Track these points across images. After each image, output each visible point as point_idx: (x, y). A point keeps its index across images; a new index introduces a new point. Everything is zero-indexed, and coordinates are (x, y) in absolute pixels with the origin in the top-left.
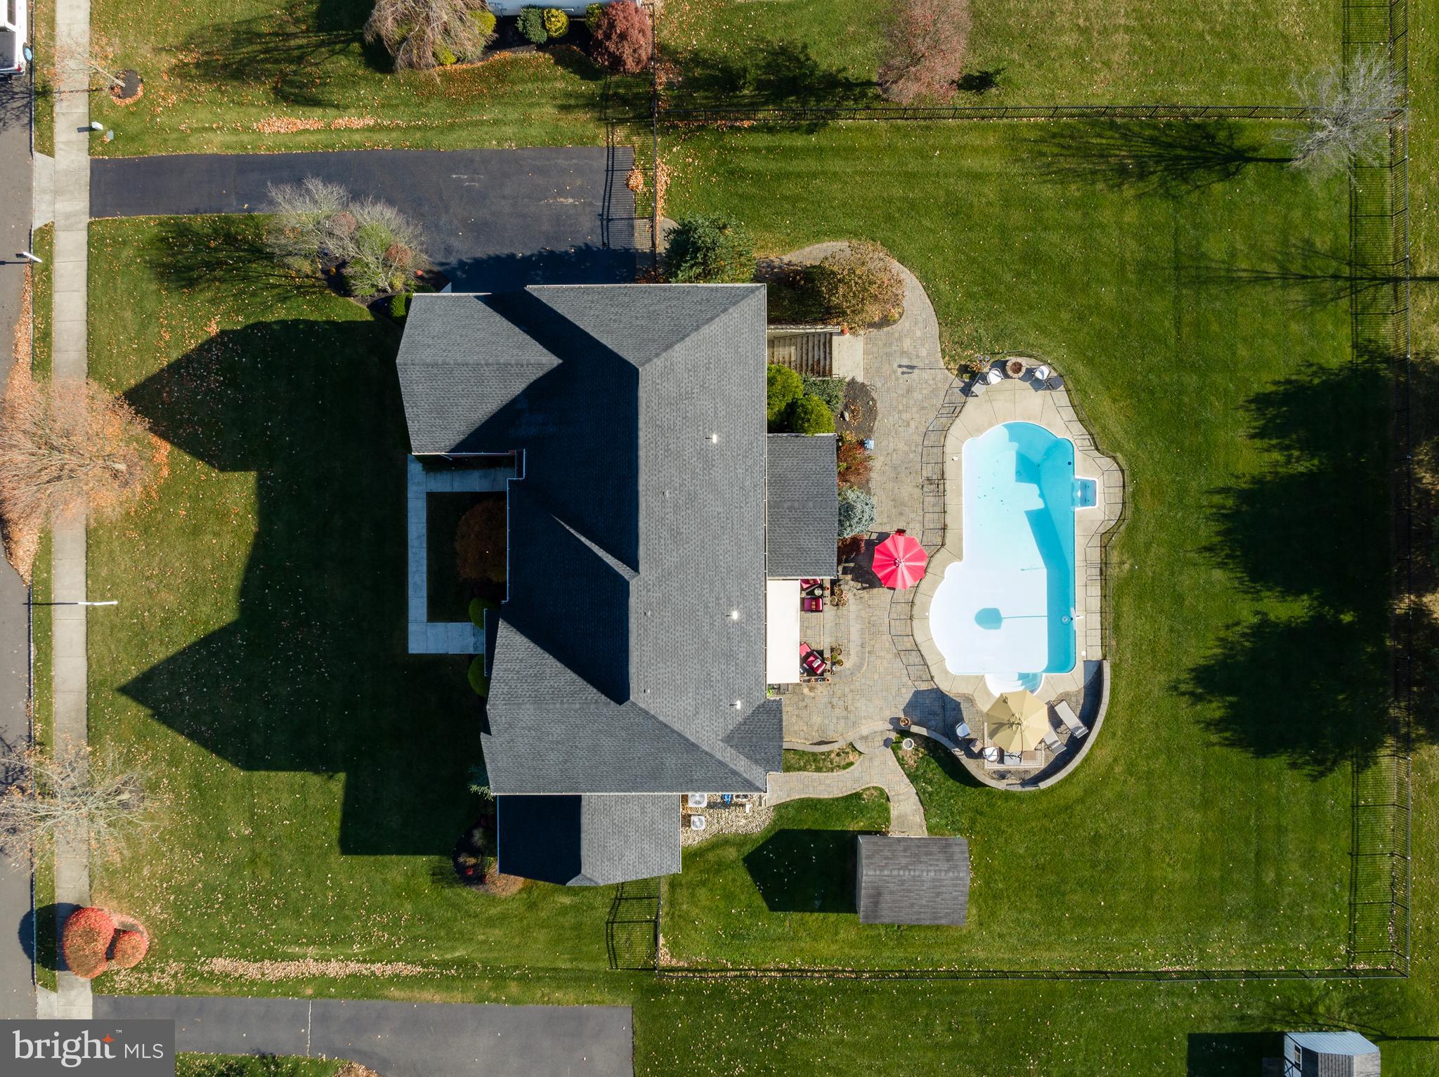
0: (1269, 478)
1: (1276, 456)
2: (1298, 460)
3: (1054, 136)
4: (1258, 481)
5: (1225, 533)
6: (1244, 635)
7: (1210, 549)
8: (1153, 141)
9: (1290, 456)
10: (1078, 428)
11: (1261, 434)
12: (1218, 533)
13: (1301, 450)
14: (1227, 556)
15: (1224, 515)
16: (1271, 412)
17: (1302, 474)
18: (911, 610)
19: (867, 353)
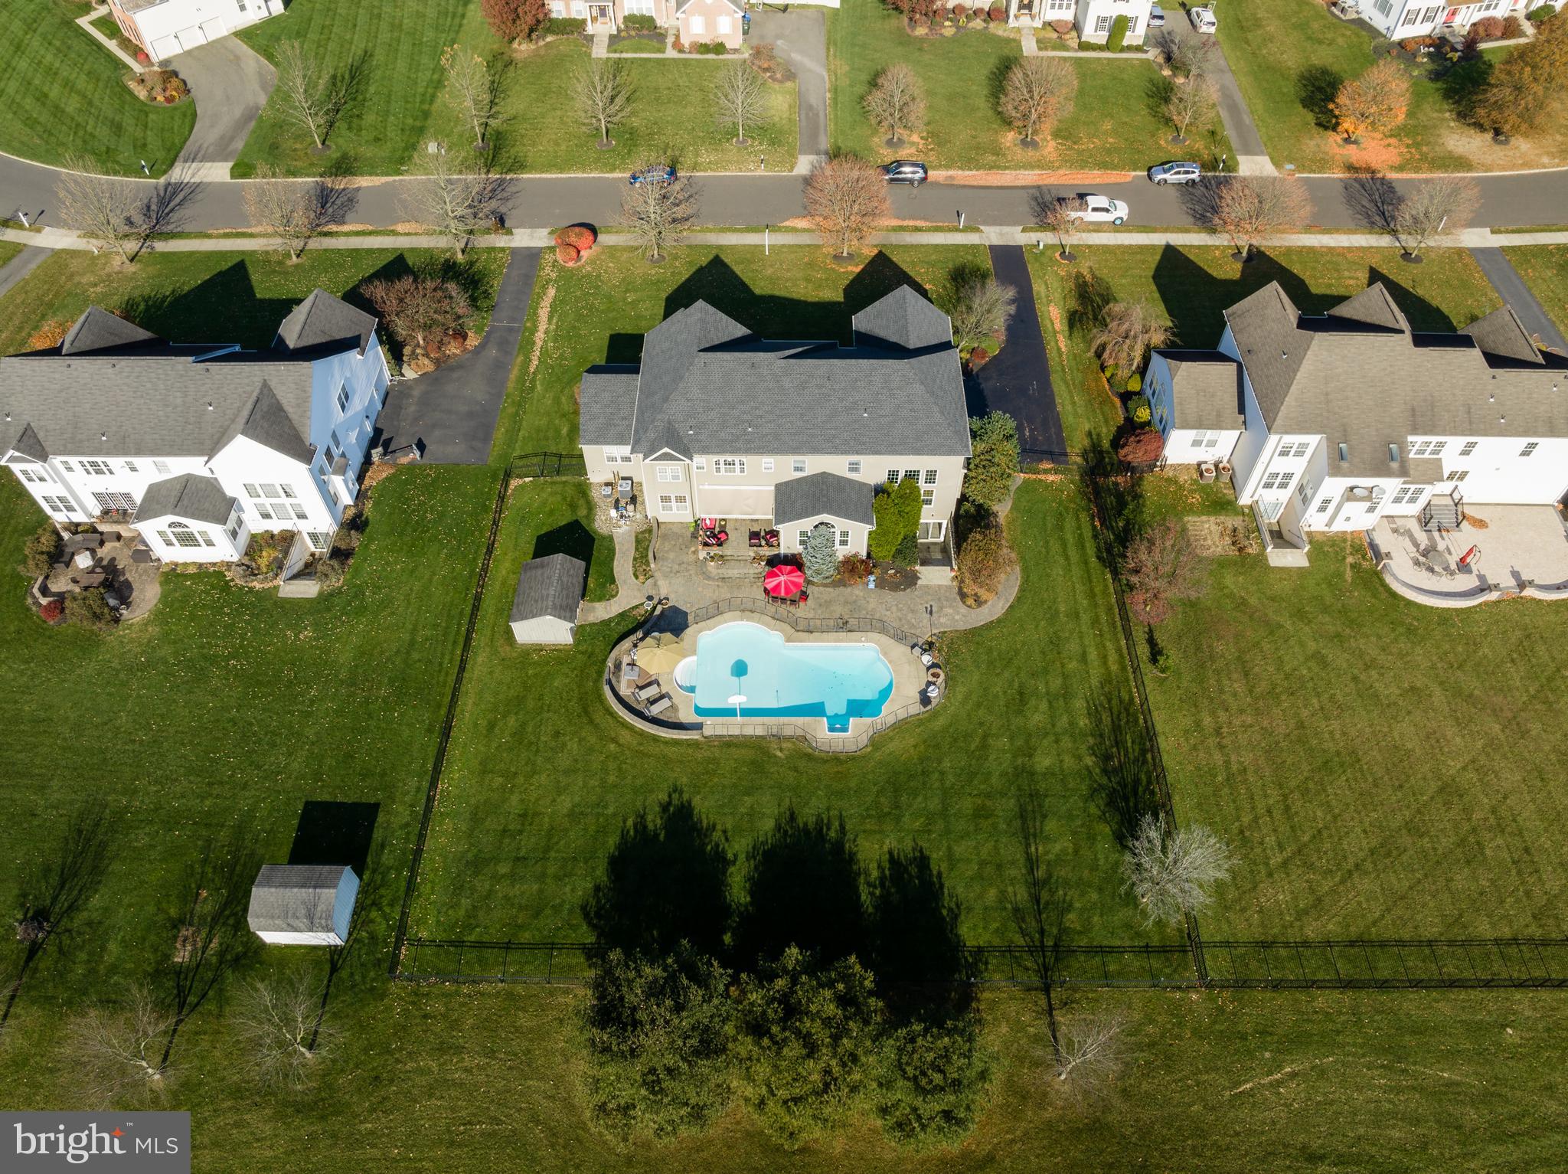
0: (855, 867)
1: (875, 874)
2: (872, 894)
3: (1127, 710)
4: (852, 858)
5: (806, 831)
6: (717, 846)
7: (793, 817)
8: (1137, 782)
9: (875, 887)
10: (891, 720)
11: (893, 861)
12: (806, 824)
13: (881, 896)
14: (786, 832)
15: (821, 829)
16: (914, 870)
17: (859, 897)
18: (747, 610)
19: (940, 586)
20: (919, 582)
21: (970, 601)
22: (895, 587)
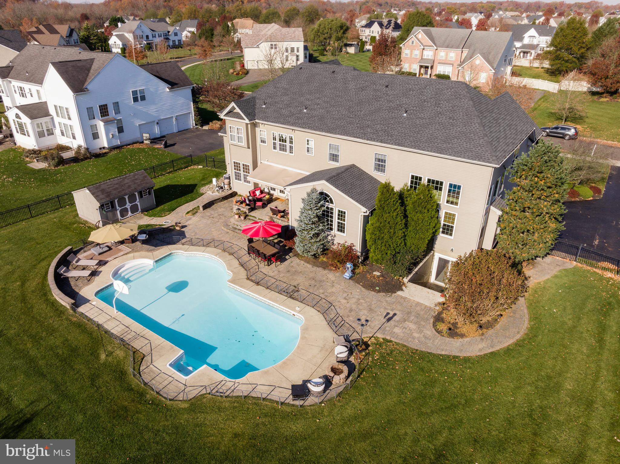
10: (242, 391)
19: (418, 304)
20: (399, 293)
21: (443, 327)
22: (371, 286)
